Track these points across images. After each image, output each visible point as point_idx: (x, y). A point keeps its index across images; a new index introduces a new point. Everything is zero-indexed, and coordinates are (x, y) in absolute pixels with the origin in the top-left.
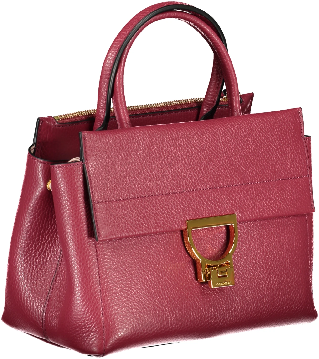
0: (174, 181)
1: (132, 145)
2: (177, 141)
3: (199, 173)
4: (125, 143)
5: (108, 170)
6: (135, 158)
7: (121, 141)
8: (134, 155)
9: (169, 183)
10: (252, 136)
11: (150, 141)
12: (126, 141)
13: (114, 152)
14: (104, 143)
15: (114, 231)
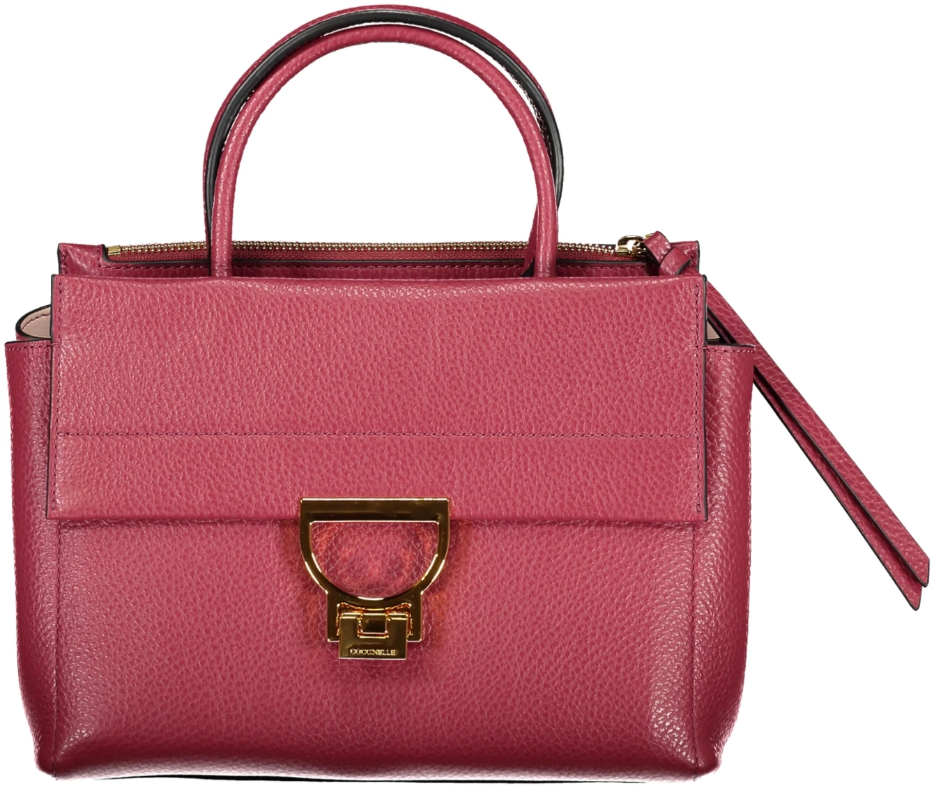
0: (282, 406)
1: (182, 316)
2: (311, 317)
3: (355, 395)
4: (164, 310)
5: (108, 365)
6: (186, 344)
7: (155, 304)
8: (183, 338)
9: (265, 410)
10: (533, 326)
11: (236, 311)
12: (170, 305)
13: (132, 327)
14: (107, 306)
15: (91, 501)
